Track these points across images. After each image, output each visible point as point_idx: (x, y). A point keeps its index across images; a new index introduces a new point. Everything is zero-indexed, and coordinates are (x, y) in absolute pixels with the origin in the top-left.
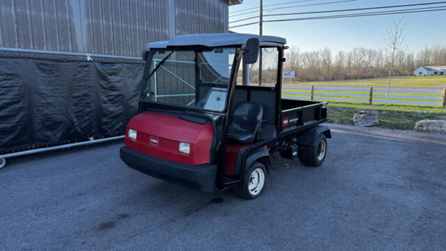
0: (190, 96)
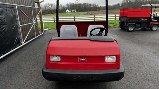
0: (31, 24)
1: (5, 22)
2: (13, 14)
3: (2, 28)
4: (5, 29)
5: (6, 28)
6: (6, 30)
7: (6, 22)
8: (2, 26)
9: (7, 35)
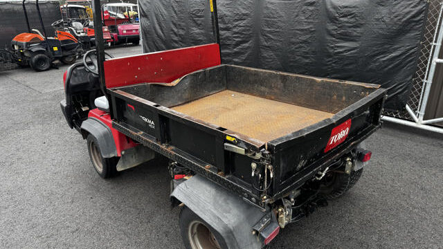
1: (355, 34)
2: (409, 16)
3: (338, 47)
4: (345, 51)
5: (349, 51)
6: (345, 54)
7: (358, 35)
8: (338, 42)
9: (347, 65)
